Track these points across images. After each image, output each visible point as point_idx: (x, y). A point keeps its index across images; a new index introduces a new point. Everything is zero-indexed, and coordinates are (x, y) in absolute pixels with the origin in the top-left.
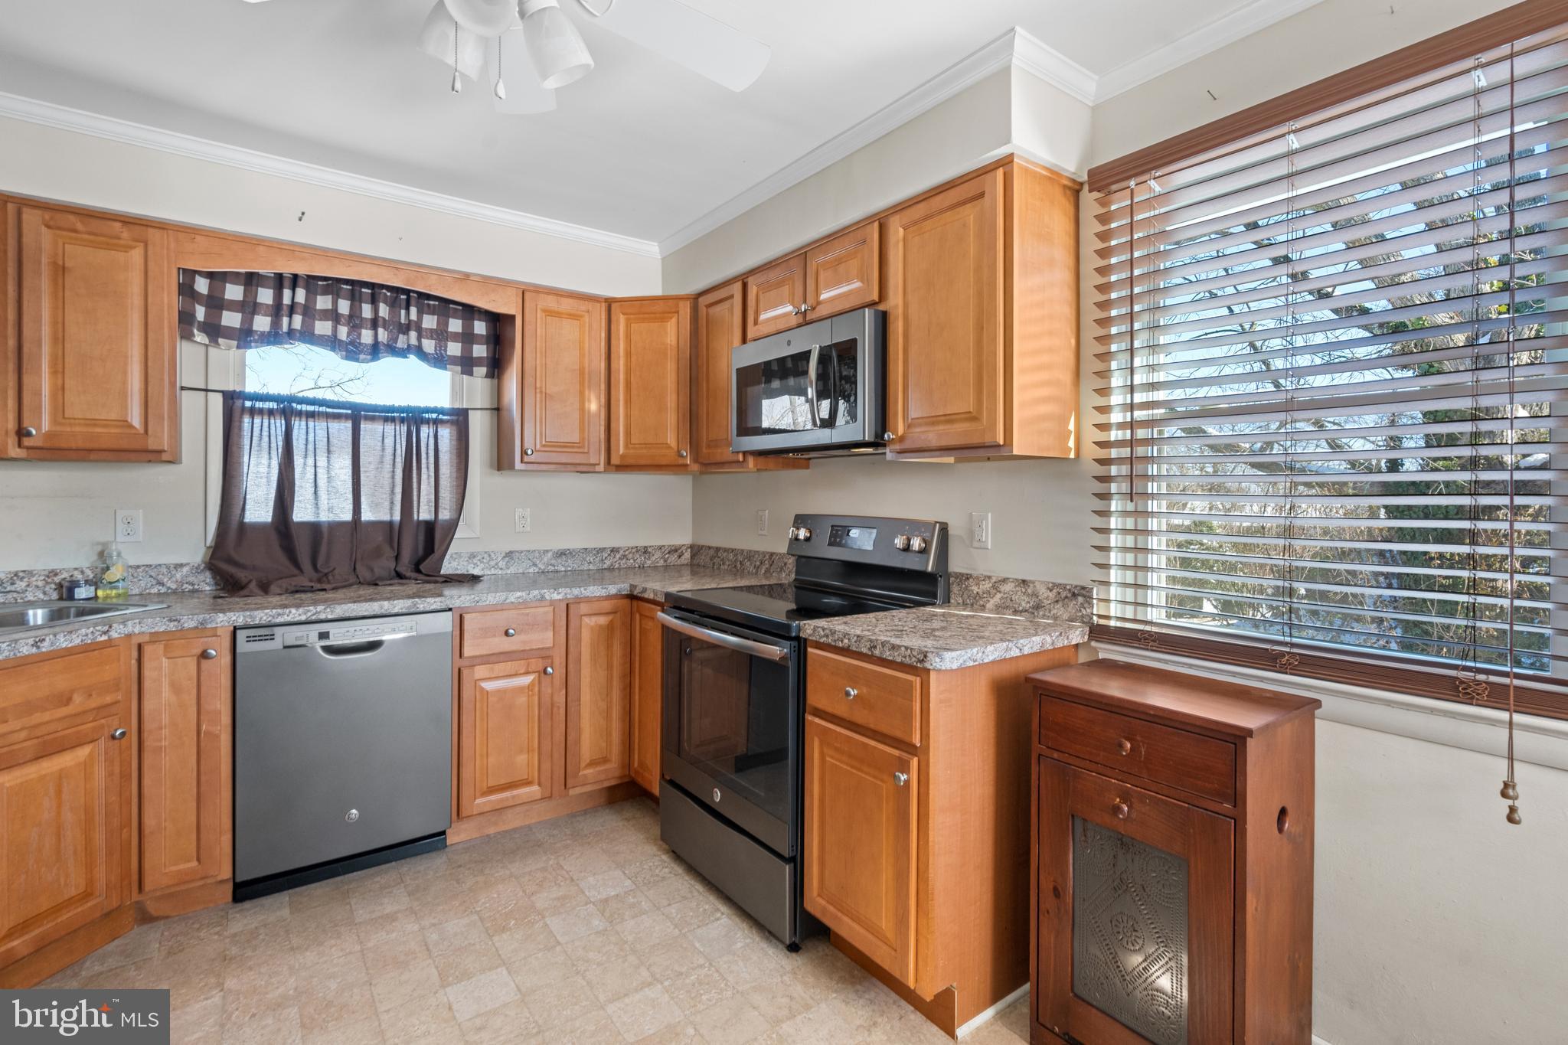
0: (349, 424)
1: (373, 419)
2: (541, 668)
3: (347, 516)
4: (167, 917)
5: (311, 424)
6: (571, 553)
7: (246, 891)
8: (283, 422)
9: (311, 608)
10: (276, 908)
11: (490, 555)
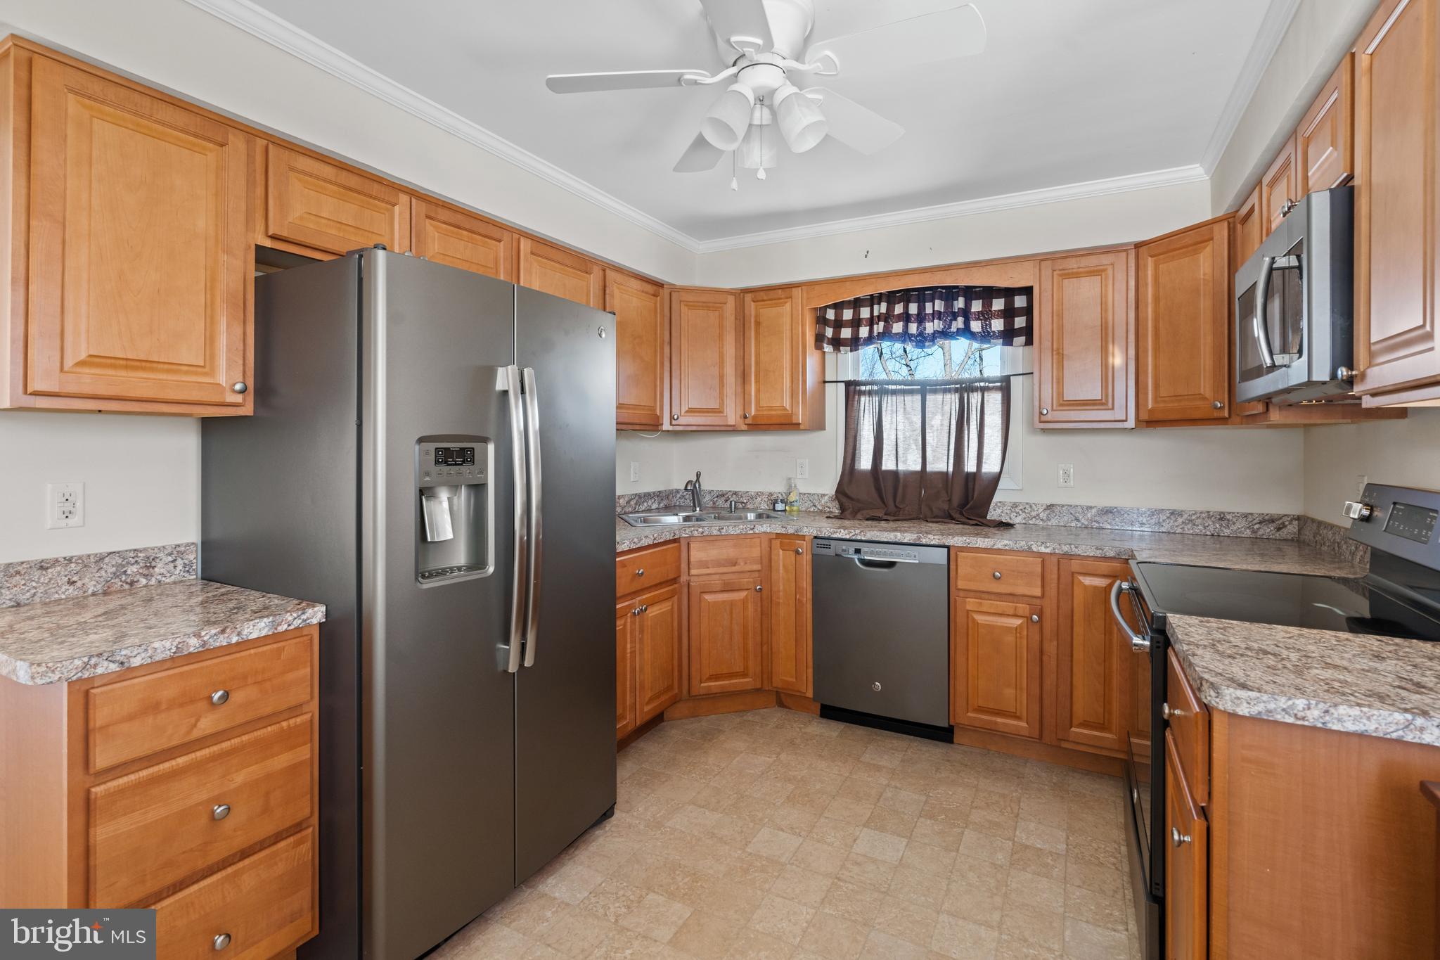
0: (919, 397)
1: (935, 392)
2: (1027, 613)
3: (918, 468)
4: (790, 708)
5: (894, 398)
6: (1118, 512)
7: (830, 712)
8: (877, 399)
9: (852, 531)
11: (1031, 507)
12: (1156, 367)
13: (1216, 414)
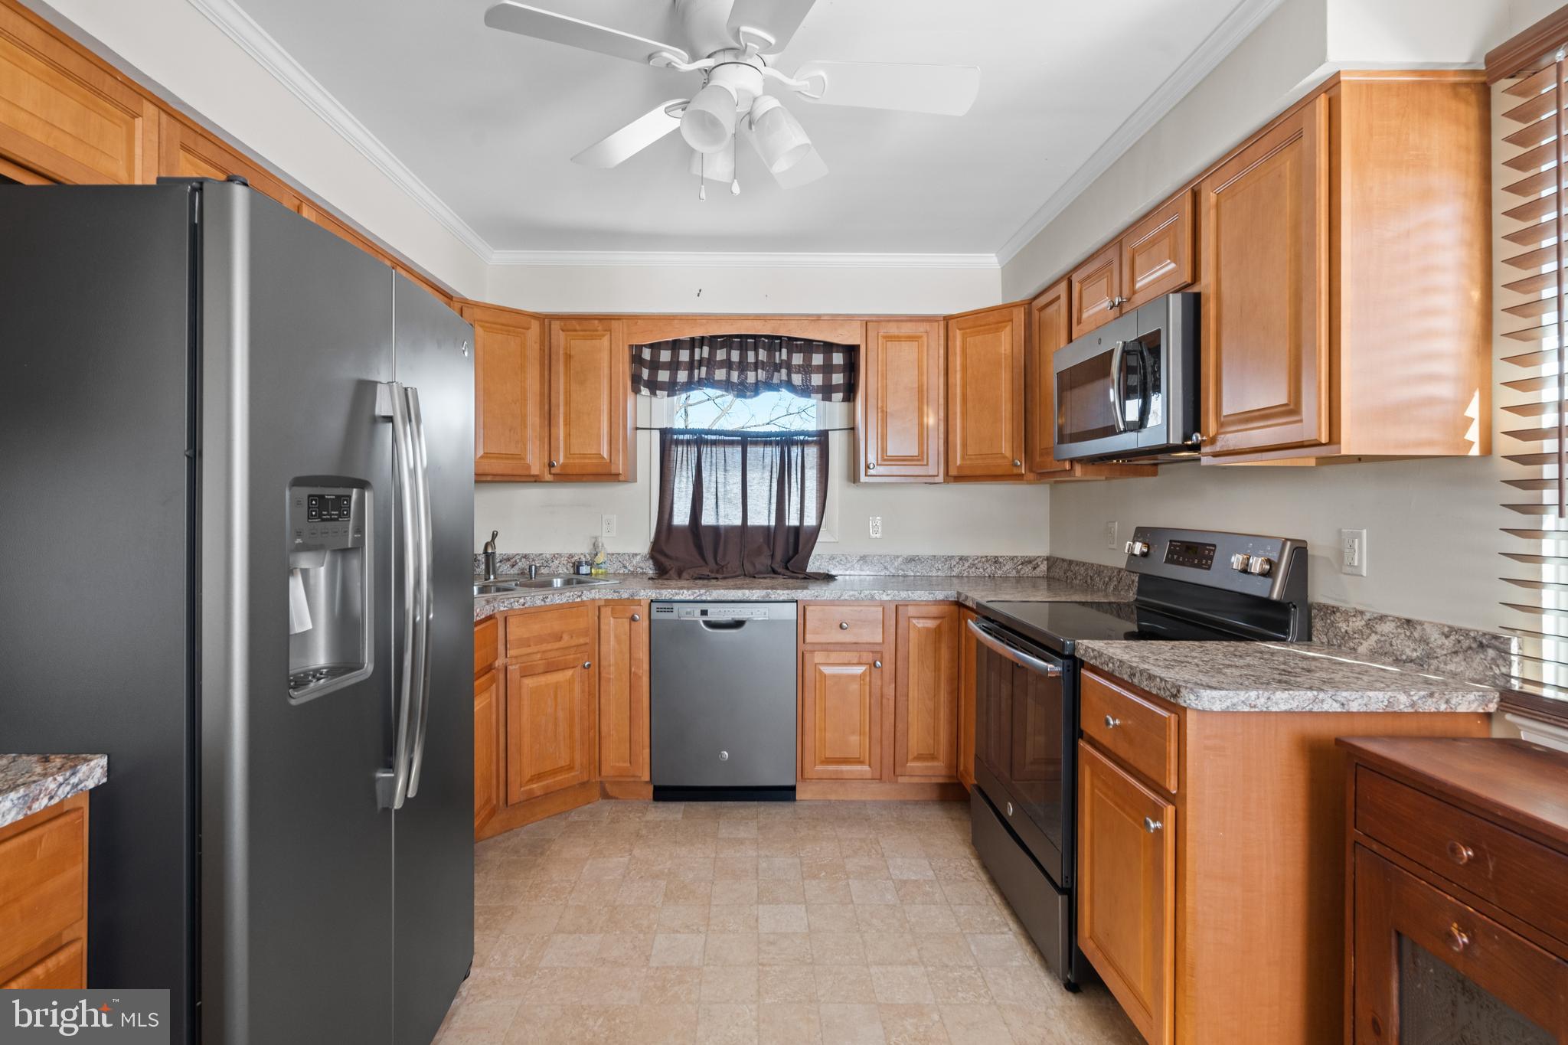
0: (739, 449)
1: (756, 443)
2: (871, 661)
3: (738, 522)
4: (616, 798)
5: (714, 449)
6: (919, 559)
7: (663, 794)
8: (696, 449)
9: (697, 591)
10: (675, 812)
11: (846, 558)
12: (964, 428)
13: (1015, 471)
